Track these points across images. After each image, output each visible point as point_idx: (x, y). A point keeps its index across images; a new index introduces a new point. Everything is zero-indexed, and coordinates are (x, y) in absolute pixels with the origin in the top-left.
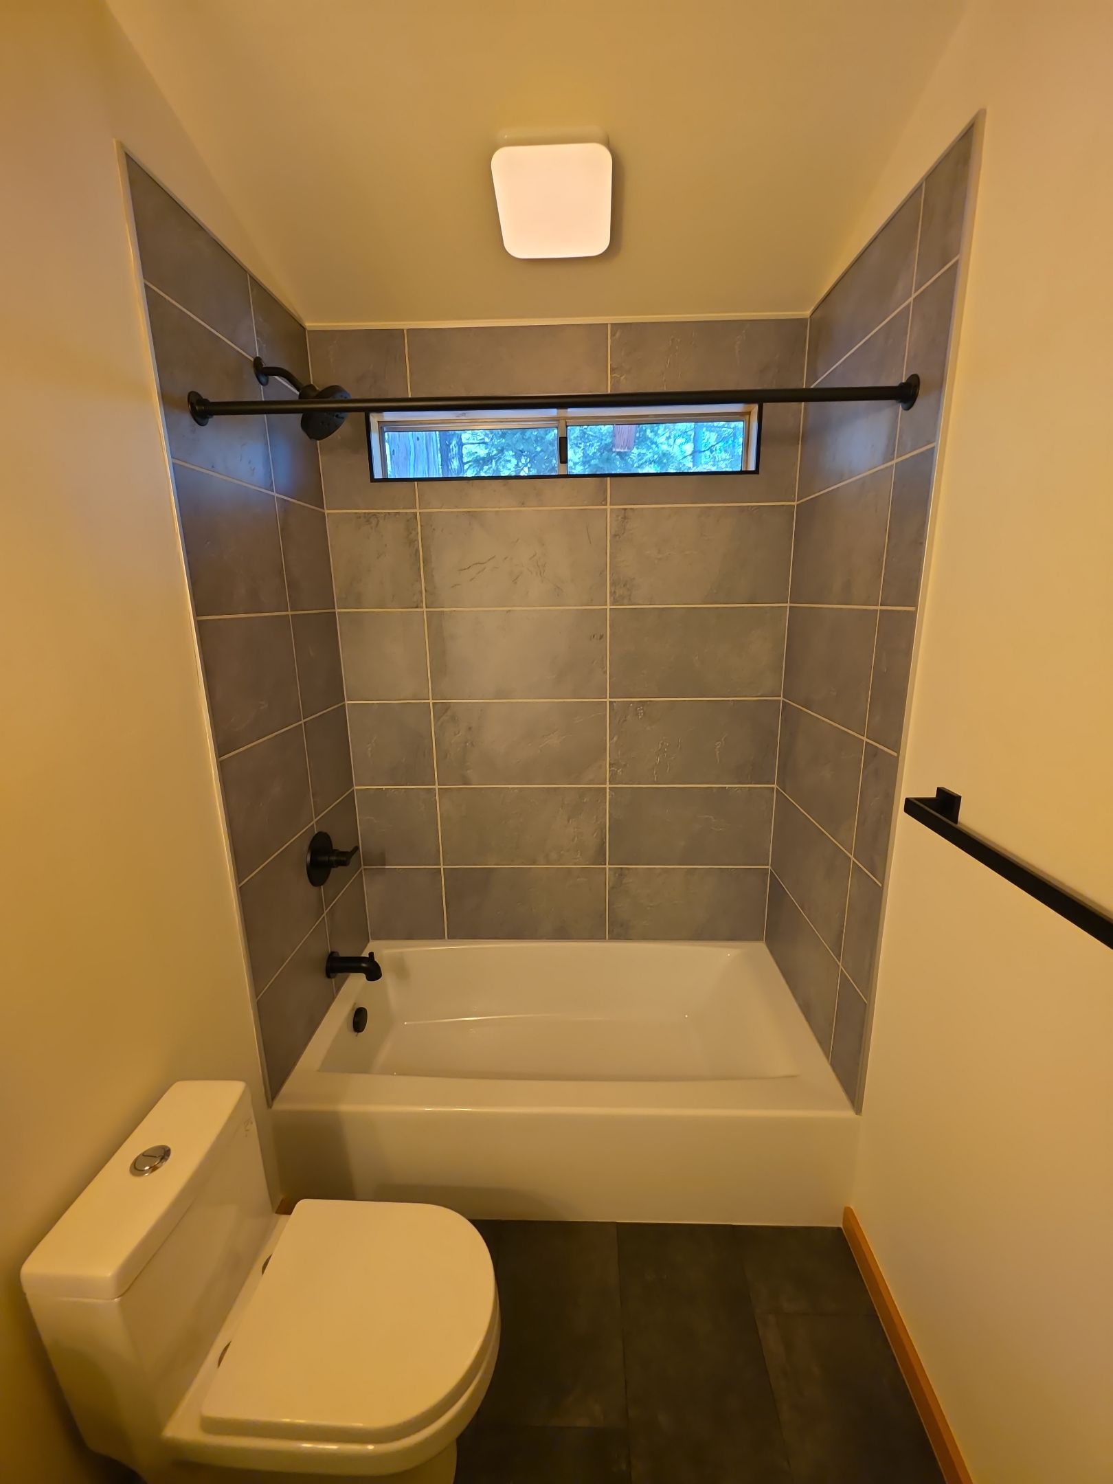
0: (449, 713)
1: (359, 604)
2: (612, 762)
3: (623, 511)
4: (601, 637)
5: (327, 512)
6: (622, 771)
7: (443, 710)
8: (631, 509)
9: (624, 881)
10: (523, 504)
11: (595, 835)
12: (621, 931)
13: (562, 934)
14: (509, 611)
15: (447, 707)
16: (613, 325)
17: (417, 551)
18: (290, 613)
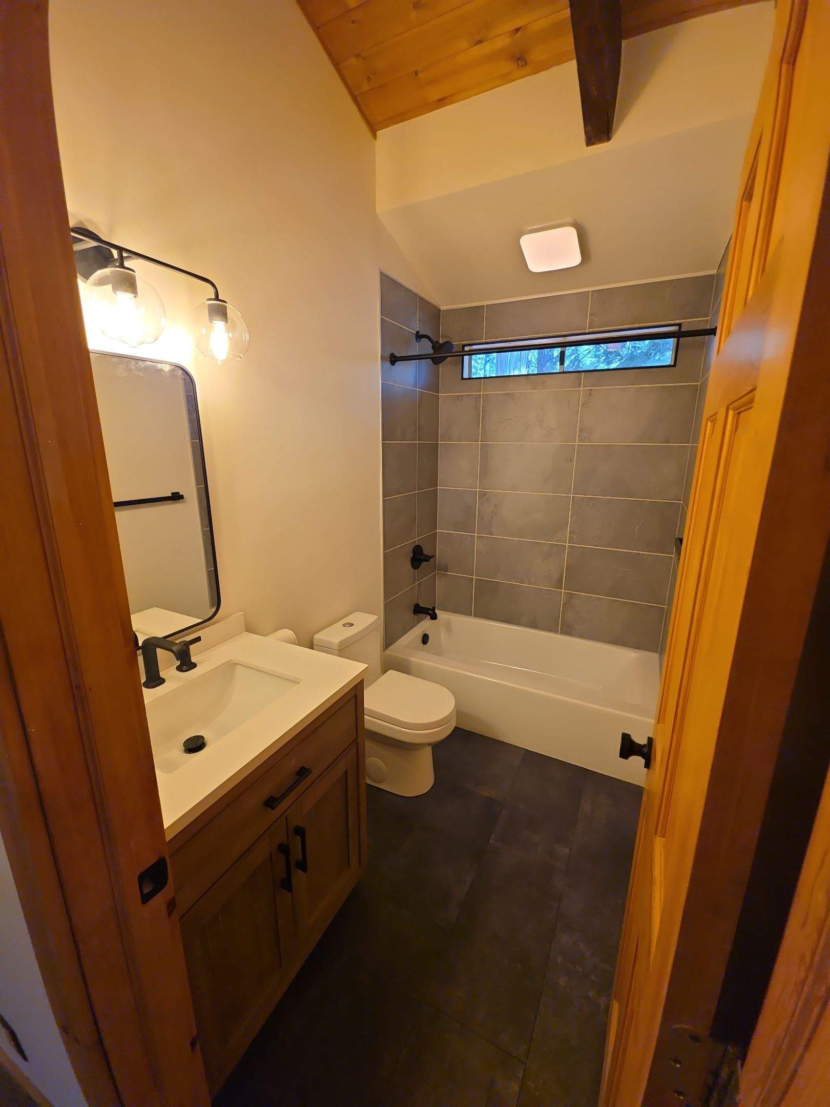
0: (486, 497)
1: (450, 439)
2: (571, 530)
3: (589, 391)
4: (571, 460)
5: (440, 395)
6: (576, 537)
7: (483, 495)
8: (594, 389)
9: (572, 601)
10: (534, 389)
11: (558, 571)
12: (567, 630)
13: (533, 625)
14: (522, 444)
15: (485, 494)
16: (592, 291)
17: (480, 412)
18: (417, 442)
